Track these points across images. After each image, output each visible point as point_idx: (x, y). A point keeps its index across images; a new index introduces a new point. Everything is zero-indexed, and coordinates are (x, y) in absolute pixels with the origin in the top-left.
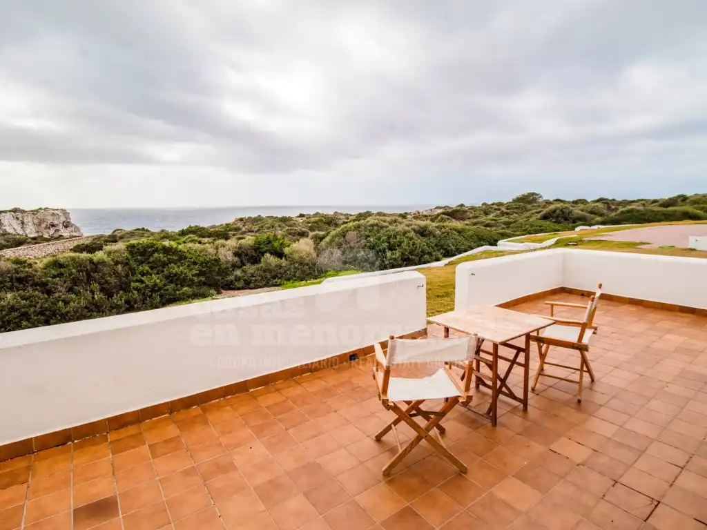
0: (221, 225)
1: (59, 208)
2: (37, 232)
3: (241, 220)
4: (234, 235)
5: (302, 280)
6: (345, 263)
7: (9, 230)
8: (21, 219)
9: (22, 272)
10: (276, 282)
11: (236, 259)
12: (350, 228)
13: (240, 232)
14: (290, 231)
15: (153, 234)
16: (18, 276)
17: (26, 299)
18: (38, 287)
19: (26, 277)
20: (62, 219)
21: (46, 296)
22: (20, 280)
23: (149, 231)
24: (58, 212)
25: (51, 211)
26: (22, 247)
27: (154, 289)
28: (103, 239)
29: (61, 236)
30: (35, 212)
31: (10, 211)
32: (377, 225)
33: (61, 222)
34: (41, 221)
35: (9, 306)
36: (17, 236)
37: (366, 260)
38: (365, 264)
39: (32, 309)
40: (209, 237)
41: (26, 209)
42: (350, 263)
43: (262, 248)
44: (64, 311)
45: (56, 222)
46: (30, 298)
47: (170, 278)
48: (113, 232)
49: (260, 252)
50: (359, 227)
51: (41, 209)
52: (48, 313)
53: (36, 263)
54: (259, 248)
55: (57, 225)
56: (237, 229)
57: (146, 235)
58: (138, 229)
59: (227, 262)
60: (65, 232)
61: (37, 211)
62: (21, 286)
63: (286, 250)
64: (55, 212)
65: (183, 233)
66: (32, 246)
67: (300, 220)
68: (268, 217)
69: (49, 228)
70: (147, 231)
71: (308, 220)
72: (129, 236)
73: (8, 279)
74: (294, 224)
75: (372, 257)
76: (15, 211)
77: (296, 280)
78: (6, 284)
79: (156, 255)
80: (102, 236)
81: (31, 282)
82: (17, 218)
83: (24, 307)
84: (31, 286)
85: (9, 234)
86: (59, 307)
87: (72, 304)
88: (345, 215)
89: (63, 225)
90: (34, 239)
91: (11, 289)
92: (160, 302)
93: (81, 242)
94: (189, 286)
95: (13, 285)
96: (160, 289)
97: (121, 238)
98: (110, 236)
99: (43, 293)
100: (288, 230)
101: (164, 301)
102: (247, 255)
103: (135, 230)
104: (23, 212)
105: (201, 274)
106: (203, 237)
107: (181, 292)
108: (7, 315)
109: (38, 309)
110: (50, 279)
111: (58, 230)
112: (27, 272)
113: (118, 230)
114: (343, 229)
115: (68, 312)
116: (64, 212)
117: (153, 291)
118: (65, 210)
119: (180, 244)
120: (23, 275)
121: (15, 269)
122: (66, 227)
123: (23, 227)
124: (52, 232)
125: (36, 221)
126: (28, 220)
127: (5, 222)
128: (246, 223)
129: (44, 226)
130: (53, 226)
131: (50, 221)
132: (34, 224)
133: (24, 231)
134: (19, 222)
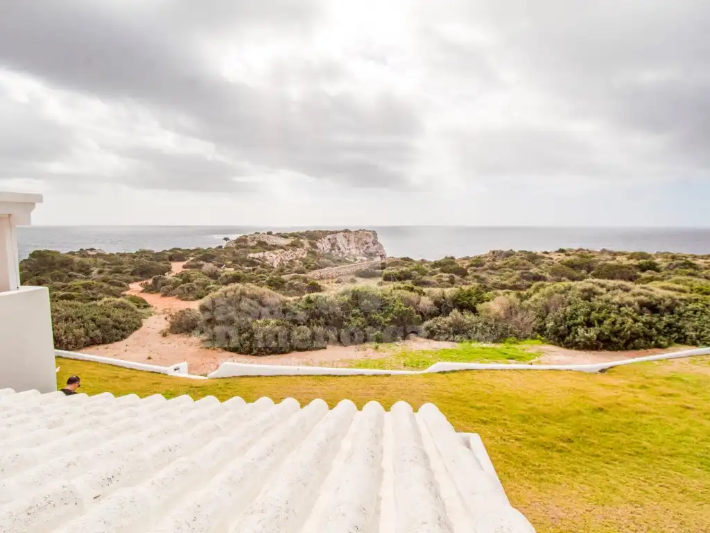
1: (371, 230)
3: (494, 252)
6: (534, 329)
7: (341, 246)
8: (348, 238)
11: (435, 308)
20: (373, 238)
24: (371, 233)
25: (367, 232)
26: (325, 269)
30: (356, 232)
31: (343, 231)
33: (372, 240)
34: (360, 239)
40: (449, 273)
41: (352, 230)
45: (368, 241)
49: (457, 305)
51: (360, 230)
55: (369, 243)
59: (425, 311)
60: (373, 248)
61: (358, 231)
68: (520, 252)
69: (364, 245)
75: (564, 330)
76: (346, 231)
82: (346, 237)
104: (350, 232)
106: (445, 272)
111: (368, 247)
118: (375, 232)
122: (374, 244)
123: (348, 244)
124: (365, 248)
125: (356, 239)
126: (352, 238)
127: (338, 240)
128: (498, 257)
129: (360, 243)
130: (366, 243)
131: (365, 240)
132: (355, 242)
133: (349, 246)
134: (346, 240)
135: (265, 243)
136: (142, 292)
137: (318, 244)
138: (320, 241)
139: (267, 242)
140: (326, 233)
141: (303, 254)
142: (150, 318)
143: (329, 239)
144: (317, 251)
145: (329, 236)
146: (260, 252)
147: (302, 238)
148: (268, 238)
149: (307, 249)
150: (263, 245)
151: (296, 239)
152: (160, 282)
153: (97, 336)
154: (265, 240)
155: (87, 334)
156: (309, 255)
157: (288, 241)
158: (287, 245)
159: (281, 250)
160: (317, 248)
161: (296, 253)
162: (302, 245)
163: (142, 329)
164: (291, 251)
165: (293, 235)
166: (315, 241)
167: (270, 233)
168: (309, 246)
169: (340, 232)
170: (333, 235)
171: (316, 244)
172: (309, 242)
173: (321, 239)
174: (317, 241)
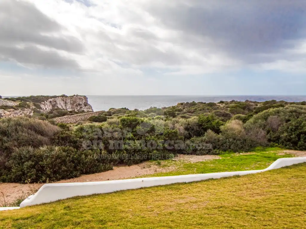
0: (169, 107)
1: (83, 95)
2: (72, 108)
3: (182, 104)
4: (178, 114)
5: (235, 152)
6: (269, 140)
7: (60, 107)
8: (65, 101)
9: (64, 133)
10: (216, 152)
11: (186, 132)
12: (271, 113)
13: (182, 112)
14: (217, 113)
15: (130, 112)
16: (62, 136)
18: (72, 144)
19: (66, 137)
20: (84, 101)
21: (76, 150)
22: (63, 139)
23: (128, 110)
24: (82, 97)
25: (79, 97)
26: (65, 117)
27: (136, 150)
28: (104, 113)
29: (84, 111)
31: (61, 96)
32: (295, 111)
33: (83, 103)
34: (75, 102)
35: (56, 155)
36: (63, 110)
37: (289, 140)
38: (288, 143)
39: (68, 158)
41: (68, 95)
42: (274, 141)
43: (204, 125)
45: (81, 103)
46: (67, 151)
48: (109, 110)
49: (203, 128)
50: (278, 112)
51: (74, 95)
52: (76, 161)
53: (71, 126)
54: (201, 125)
55: (81, 104)
56: (180, 110)
57: (127, 112)
58: (123, 109)
59: (181, 134)
60: (84, 109)
61: (73, 96)
62: (63, 142)
63: (222, 128)
64: (81, 97)
65: (148, 112)
66: (69, 116)
67: (222, 106)
68: (199, 103)
69: (77, 106)
70: (128, 109)
71: (227, 105)
72: (118, 112)
73: (57, 138)
74: (218, 107)
75: (295, 138)
76: (63, 96)
77: (231, 151)
78: (56, 140)
80: (103, 112)
81: (68, 140)
82: (64, 100)
84: (68, 142)
85: (59, 109)
86: (82, 158)
87: (89, 156)
88: (254, 102)
89: (84, 104)
90: (71, 112)
91: (58, 144)
93: (93, 115)
95: (59, 141)
96: (140, 151)
97: (114, 113)
98: (108, 112)
99: (74, 148)
100: (215, 112)
102: (193, 130)
103: (121, 109)
104: (67, 97)
108: (55, 161)
109: (71, 158)
110: (78, 139)
111: (81, 107)
112: (67, 134)
113: (112, 108)
114: (265, 113)
115: (87, 162)
116: (85, 98)
118: (86, 96)
119: (151, 120)
120: (64, 135)
121: (61, 132)
122: (85, 105)
123: (65, 105)
124: (79, 108)
125: (72, 102)
126: (68, 101)
127: (58, 102)
128: (186, 107)
129: (75, 105)
130: (79, 105)
131: (78, 102)
132: (71, 104)
133: (66, 107)
134: (64, 102)
137: (42, 106)
138: (43, 103)
140: (47, 98)
141: (30, 113)
143: (50, 102)
144: (42, 111)
145: (50, 100)
147: (28, 101)
149: (32, 109)
151: (22, 102)
156: (36, 113)
157: (17, 103)
158: (16, 106)
159: (12, 110)
160: (40, 108)
161: (25, 112)
162: (29, 107)
164: (20, 110)
165: (19, 99)
166: (38, 103)
168: (34, 107)
169: (58, 97)
170: (53, 99)
171: (39, 105)
172: (34, 104)
173: (44, 102)
174: (40, 103)
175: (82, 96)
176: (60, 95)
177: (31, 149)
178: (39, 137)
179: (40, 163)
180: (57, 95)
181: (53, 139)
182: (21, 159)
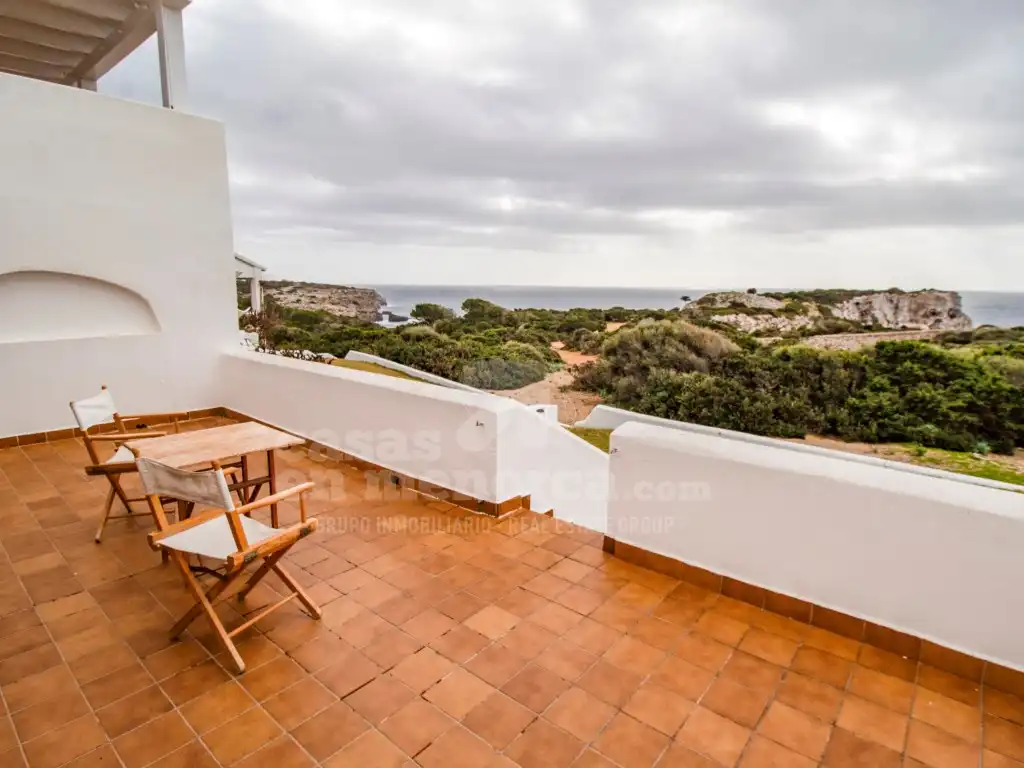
1: (949, 290)
2: (911, 321)
7: (880, 316)
8: (896, 302)
17: (720, 387)
20: (949, 305)
24: (946, 296)
25: (937, 294)
27: (877, 412)
30: (915, 294)
31: (885, 292)
33: (947, 309)
34: (921, 306)
39: (717, 398)
41: (907, 289)
44: (746, 409)
45: (939, 309)
47: (912, 405)
51: (924, 290)
55: (940, 313)
60: (948, 324)
61: (918, 293)
64: (941, 295)
69: (928, 316)
76: (892, 291)
79: (908, 364)
82: (891, 301)
83: (714, 393)
89: (949, 314)
92: (878, 434)
94: (938, 424)
96: (886, 415)
101: (884, 435)
104: (901, 293)
105: (971, 408)
107: (919, 429)
109: (724, 400)
111: (939, 321)
116: (955, 297)
117: (874, 415)
118: (956, 293)
122: (952, 316)
123: (895, 314)
124: (931, 322)
125: (913, 306)
126: (905, 304)
127: (876, 305)
129: (922, 313)
130: (934, 313)
131: (932, 307)
132: (910, 310)
133: (896, 318)
134: (892, 306)
135: (742, 305)
136: (562, 349)
137: (836, 312)
138: (839, 305)
139: (746, 304)
140: (850, 295)
141: (803, 326)
142: (556, 374)
143: (857, 304)
145: (857, 299)
146: (731, 313)
147: (806, 301)
148: (748, 298)
149: (812, 318)
150: (737, 307)
151: (795, 302)
152: (583, 337)
153: (487, 378)
154: (744, 300)
155: (476, 374)
157: (781, 305)
158: (780, 310)
159: (767, 316)
160: (832, 316)
161: (795, 323)
162: (806, 311)
163: (541, 382)
164: (784, 317)
165: (792, 296)
166: (829, 307)
167: (752, 291)
168: (817, 314)
169: (879, 292)
170: (864, 297)
171: (830, 310)
172: (819, 307)
173: (841, 302)
174: (833, 305)
175: (945, 292)
176: (886, 288)
177: (672, 372)
178: (693, 357)
179: (676, 397)
180: (876, 289)
181: (715, 364)
182: (656, 387)
